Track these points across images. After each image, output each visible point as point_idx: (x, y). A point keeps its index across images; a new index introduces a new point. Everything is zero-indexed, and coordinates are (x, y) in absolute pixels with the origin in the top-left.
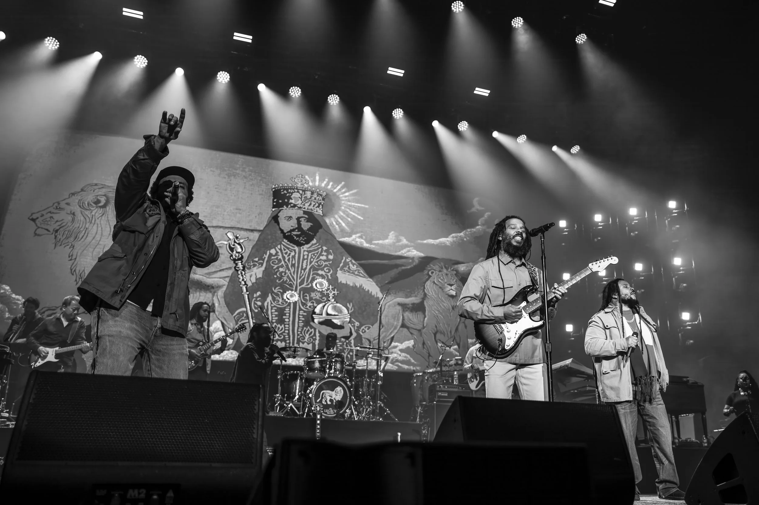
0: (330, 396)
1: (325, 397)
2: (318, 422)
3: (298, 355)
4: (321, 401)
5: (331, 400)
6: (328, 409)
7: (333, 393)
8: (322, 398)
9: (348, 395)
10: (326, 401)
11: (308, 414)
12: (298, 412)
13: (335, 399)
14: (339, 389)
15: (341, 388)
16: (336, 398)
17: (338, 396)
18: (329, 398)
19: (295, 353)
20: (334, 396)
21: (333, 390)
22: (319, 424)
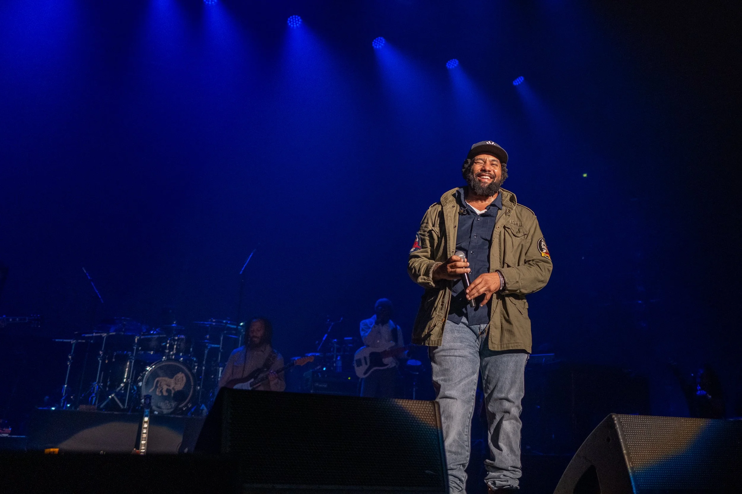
0: (167, 385)
1: (160, 385)
2: (146, 419)
4: (155, 391)
5: (168, 391)
6: (164, 401)
7: (172, 381)
9: (192, 384)
10: (161, 391)
11: (135, 409)
12: (121, 406)
13: (173, 388)
14: (180, 375)
15: (183, 375)
16: (175, 387)
17: (179, 385)
20: (172, 386)
21: (171, 377)
22: (146, 422)
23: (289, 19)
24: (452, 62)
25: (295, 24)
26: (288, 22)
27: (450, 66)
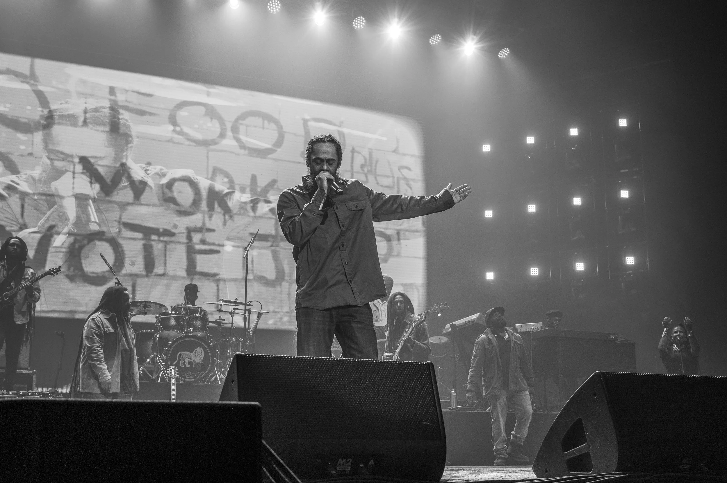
0: (189, 358)
1: (183, 359)
2: (173, 387)
3: (149, 311)
4: (178, 363)
5: (190, 363)
6: (187, 373)
7: (193, 354)
8: (179, 360)
9: (210, 357)
10: (184, 364)
11: (163, 379)
12: (151, 376)
14: (199, 349)
15: (201, 349)
16: (196, 360)
17: (199, 358)
18: (187, 360)
19: (145, 309)
20: (193, 358)
21: (191, 351)
22: (174, 390)
23: (269, 4)
24: (435, 38)
25: (274, 8)
26: (268, 7)
27: (433, 42)
